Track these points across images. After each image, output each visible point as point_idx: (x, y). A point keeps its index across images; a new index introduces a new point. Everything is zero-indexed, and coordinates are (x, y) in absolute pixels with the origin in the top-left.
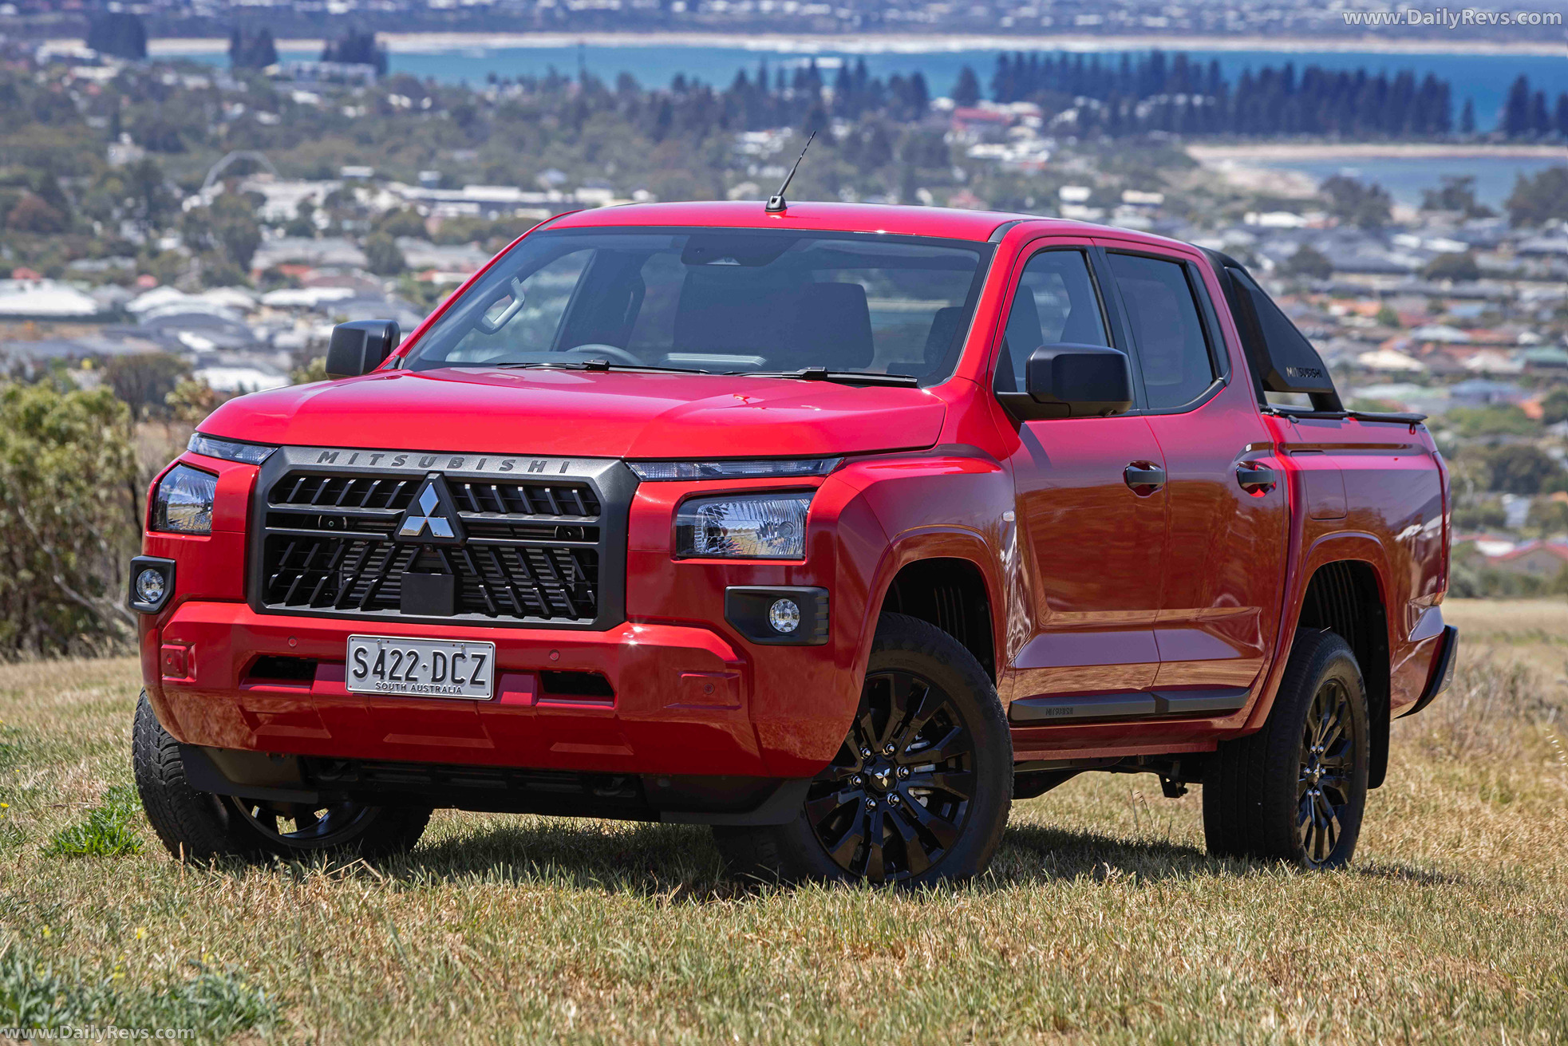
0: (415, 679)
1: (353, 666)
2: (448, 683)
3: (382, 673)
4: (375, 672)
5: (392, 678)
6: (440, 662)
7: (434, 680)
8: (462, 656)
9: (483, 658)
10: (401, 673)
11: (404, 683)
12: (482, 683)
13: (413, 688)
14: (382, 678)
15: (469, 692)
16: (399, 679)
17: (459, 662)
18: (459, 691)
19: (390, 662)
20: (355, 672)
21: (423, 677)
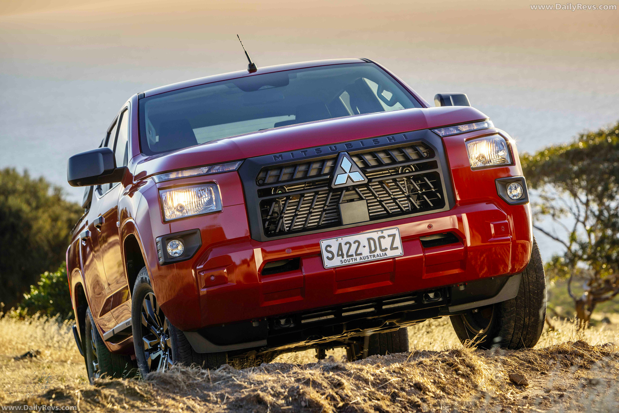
0: (361, 254)
1: (325, 254)
2: (378, 252)
3: (342, 255)
4: (338, 255)
5: (348, 256)
6: (372, 242)
7: (371, 252)
8: (384, 237)
9: (394, 236)
10: (352, 251)
11: (355, 257)
12: (397, 248)
13: (361, 259)
14: (343, 257)
15: (390, 254)
16: (352, 255)
17: (382, 240)
18: (385, 254)
19: (345, 248)
20: (328, 258)
21: (365, 252)
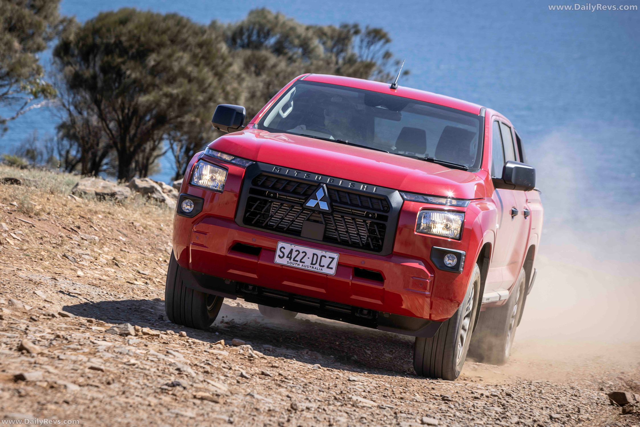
0: (304, 263)
1: (278, 253)
2: (317, 266)
3: (290, 258)
4: (287, 257)
5: (294, 260)
6: (315, 256)
7: (312, 264)
8: (325, 257)
9: (333, 259)
10: (298, 258)
11: (299, 263)
12: (332, 268)
13: (303, 266)
14: (290, 260)
15: (325, 270)
16: (297, 261)
17: (323, 258)
18: (322, 270)
19: (294, 254)
20: (279, 256)
21: (307, 262)
